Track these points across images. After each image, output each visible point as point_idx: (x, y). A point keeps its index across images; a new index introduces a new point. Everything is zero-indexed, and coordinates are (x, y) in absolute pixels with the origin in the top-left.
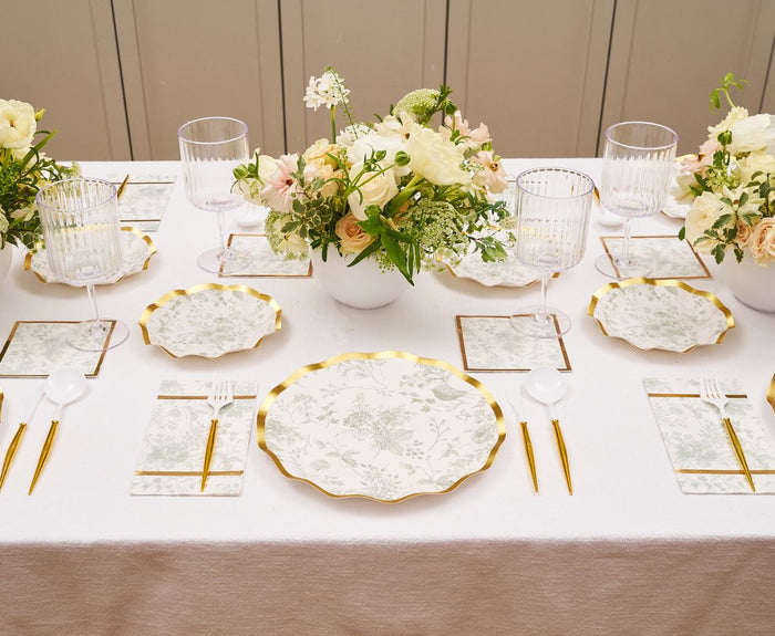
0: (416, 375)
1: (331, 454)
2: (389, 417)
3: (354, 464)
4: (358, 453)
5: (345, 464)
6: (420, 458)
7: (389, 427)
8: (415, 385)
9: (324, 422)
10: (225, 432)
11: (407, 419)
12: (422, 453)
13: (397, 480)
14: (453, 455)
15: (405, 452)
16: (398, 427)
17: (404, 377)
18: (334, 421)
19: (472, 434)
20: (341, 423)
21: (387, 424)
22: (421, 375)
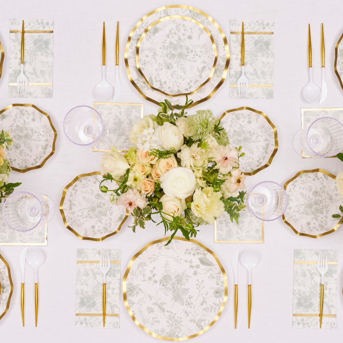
0: (192, 249)
1: (154, 304)
2: (179, 279)
3: (163, 310)
4: (166, 303)
5: (160, 310)
6: (191, 307)
7: (179, 287)
8: (192, 254)
9: (152, 282)
10: (109, 288)
11: (187, 280)
12: (192, 304)
13: (181, 320)
14: (204, 304)
15: (185, 303)
16: (183, 287)
17: (187, 250)
18: (156, 282)
19: (213, 291)
20: (158, 283)
21: (178, 284)
22: (194, 249)
